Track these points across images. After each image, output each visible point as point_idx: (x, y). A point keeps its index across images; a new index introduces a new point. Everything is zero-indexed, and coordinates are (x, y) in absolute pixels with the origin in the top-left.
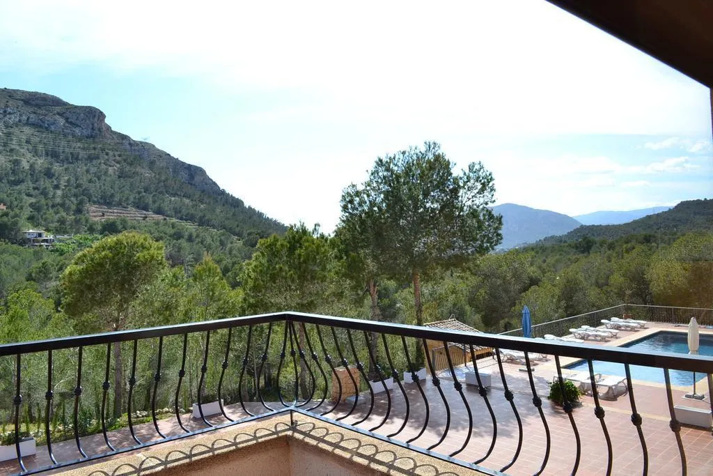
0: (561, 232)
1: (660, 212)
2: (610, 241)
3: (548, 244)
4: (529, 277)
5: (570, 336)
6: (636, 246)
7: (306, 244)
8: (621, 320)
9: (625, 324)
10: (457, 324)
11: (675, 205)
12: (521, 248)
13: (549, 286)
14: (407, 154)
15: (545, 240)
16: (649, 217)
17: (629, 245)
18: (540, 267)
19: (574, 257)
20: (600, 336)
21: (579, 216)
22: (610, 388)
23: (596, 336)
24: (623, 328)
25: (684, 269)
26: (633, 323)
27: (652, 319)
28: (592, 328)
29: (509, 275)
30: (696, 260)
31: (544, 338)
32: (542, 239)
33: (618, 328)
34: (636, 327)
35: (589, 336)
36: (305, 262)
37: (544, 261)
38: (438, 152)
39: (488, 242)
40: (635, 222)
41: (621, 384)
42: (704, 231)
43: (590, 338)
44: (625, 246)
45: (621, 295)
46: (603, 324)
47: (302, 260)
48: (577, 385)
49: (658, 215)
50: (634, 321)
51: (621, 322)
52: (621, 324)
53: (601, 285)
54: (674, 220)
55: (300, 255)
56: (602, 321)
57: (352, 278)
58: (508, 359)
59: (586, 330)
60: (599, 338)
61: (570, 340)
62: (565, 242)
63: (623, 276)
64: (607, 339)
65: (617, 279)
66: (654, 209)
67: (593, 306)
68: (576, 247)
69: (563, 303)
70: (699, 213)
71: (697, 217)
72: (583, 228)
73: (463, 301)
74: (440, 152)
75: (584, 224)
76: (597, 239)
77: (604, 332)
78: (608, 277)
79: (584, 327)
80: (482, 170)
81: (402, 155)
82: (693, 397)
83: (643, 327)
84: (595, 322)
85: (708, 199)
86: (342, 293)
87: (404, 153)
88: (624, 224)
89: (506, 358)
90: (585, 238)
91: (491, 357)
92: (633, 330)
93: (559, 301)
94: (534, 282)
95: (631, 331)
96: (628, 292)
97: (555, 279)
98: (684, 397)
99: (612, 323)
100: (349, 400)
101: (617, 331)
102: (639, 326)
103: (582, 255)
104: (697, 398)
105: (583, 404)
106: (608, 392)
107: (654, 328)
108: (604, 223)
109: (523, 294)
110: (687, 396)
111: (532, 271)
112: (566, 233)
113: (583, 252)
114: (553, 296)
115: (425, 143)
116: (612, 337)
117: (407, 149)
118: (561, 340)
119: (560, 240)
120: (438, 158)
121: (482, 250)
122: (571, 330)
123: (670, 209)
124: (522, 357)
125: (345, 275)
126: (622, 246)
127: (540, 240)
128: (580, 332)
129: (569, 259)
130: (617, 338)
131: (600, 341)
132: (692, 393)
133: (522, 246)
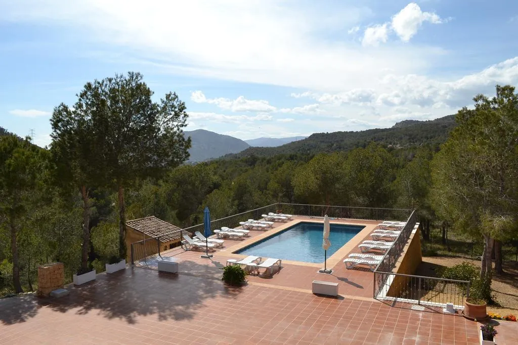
0: (236, 151)
1: (300, 140)
2: (268, 158)
3: (227, 159)
4: (213, 183)
5: (240, 227)
6: (285, 162)
7: (16, 155)
8: (275, 214)
9: (277, 217)
10: (156, 220)
11: (310, 136)
12: (208, 162)
13: (227, 190)
14: (113, 81)
15: (225, 156)
16: (293, 143)
17: (281, 161)
18: (220, 175)
19: (244, 169)
20: (260, 227)
21: (248, 141)
22: (268, 269)
23: (258, 227)
24: (276, 220)
25: (317, 179)
26: (283, 216)
27: (295, 213)
28: (255, 221)
29: (197, 183)
30: (325, 173)
31: (221, 230)
32: (224, 155)
33: (273, 220)
34: (285, 219)
35: (253, 227)
36: (14, 171)
37: (225, 171)
38: (140, 81)
39: (177, 157)
40: (284, 146)
41: (276, 265)
42: (326, 153)
43: (254, 228)
44: (278, 161)
45: (275, 196)
46: (263, 217)
47: (11, 169)
48: (243, 268)
49: (299, 142)
50: (284, 215)
51: (275, 216)
52: (275, 217)
53: (263, 188)
54: (308, 145)
55: (10, 165)
56: (263, 215)
57: (61, 186)
58: (193, 248)
59: (251, 223)
60: (260, 229)
61: (240, 230)
62: (239, 158)
63: (278, 182)
64: (266, 229)
65: (273, 185)
66: (296, 137)
67: (257, 204)
68: (246, 162)
69: (236, 202)
70: (323, 142)
71: (323, 144)
72: (251, 148)
73: (162, 202)
74: (142, 81)
75: (252, 146)
76: (260, 156)
77: (264, 224)
78: (267, 184)
79: (250, 220)
80: (176, 100)
81: (108, 83)
82: (324, 272)
83: (290, 219)
84: (257, 216)
85: (329, 133)
86: (51, 199)
87: (110, 80)
88: (278, 147)
89: (191, 247)
90: (252, 156)
91: (180, 247)
92: (283, 221)
93: (233, 200)
94: (216, 186)
95: (281, 222)
96: (280, 195)
97: (231, 184)
98: (318, 272)
99: (269, 217)
100: (53, 293)
101: (273, 223)
102: (287, 218)
103: (249, 167)
104: (327, 272)
105: (248, 282)
106: (266, 271)
107: (297, 220)
108: (265, 146)
109: (208, 195)
110: (321, 272)
111: (215, 178)
112: (240, 152)
113: (251, 165)
114: (229, 197)
115: (129, 73)
116: (269, 227)
117: (114, 77)
118: (234, 231)
119: (235, 156)
120: (139, 86)
121: (173, 164)
122: (241, 223)
123: (306, 138)
124: (204, 246)
125: (54, 184)
126: (275, 161)
127: (222, 156)
128: (247, 224)
129: (241, 170)
130: (272, 228)
131: (261, 230)
132: (323, 269)
133: (210, 160)
